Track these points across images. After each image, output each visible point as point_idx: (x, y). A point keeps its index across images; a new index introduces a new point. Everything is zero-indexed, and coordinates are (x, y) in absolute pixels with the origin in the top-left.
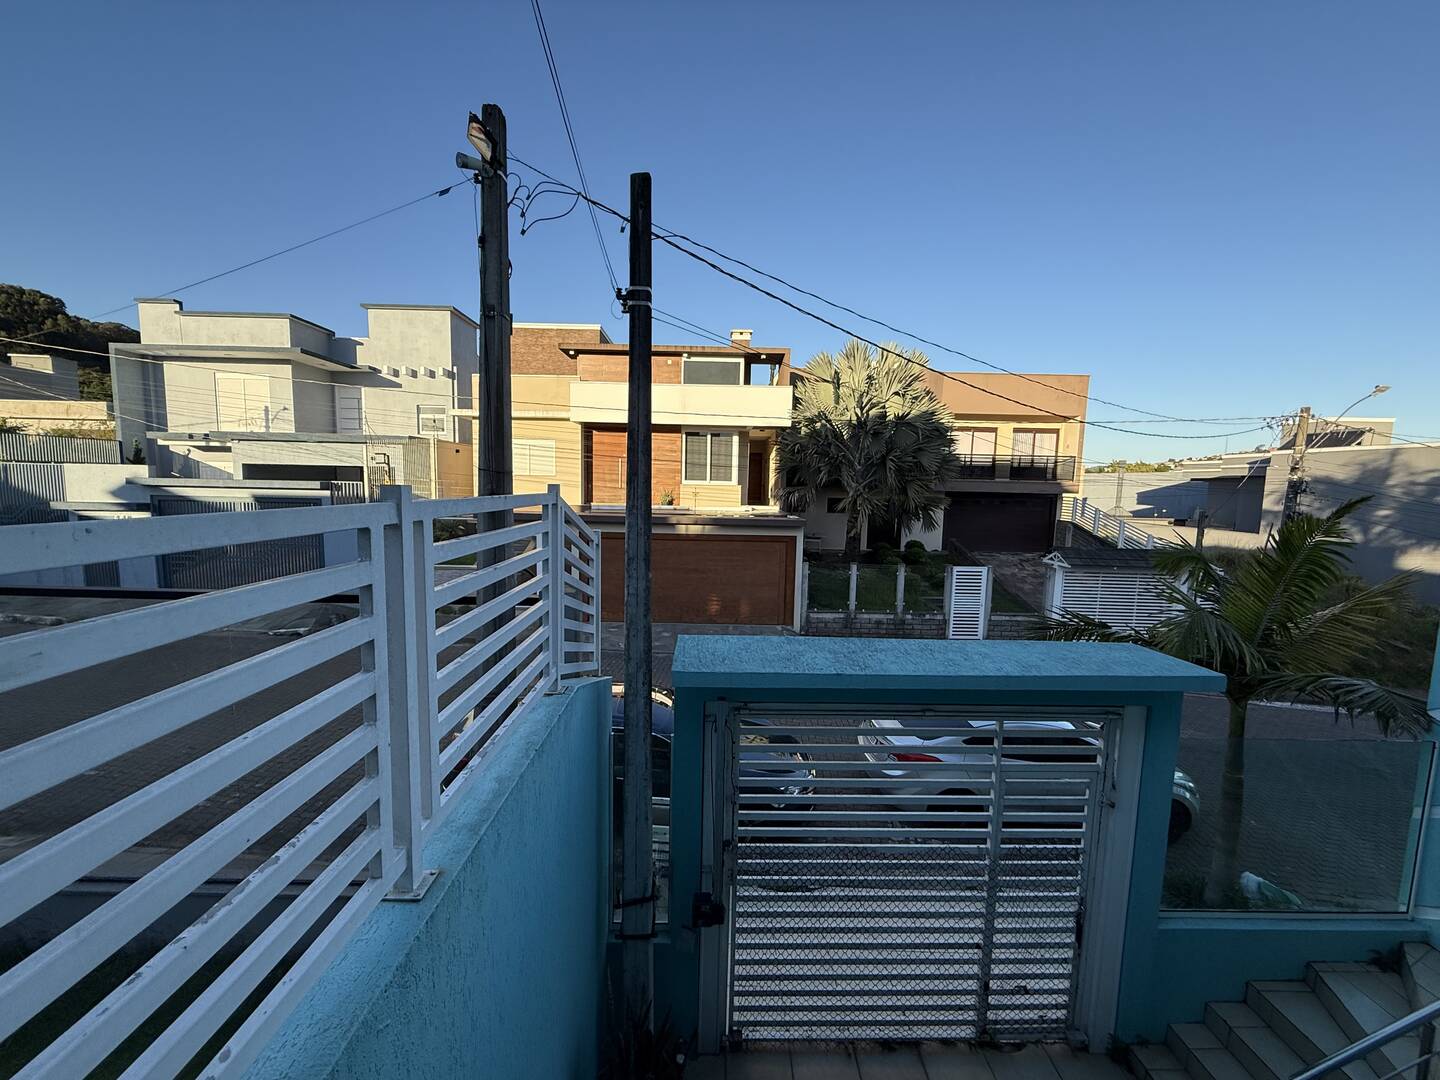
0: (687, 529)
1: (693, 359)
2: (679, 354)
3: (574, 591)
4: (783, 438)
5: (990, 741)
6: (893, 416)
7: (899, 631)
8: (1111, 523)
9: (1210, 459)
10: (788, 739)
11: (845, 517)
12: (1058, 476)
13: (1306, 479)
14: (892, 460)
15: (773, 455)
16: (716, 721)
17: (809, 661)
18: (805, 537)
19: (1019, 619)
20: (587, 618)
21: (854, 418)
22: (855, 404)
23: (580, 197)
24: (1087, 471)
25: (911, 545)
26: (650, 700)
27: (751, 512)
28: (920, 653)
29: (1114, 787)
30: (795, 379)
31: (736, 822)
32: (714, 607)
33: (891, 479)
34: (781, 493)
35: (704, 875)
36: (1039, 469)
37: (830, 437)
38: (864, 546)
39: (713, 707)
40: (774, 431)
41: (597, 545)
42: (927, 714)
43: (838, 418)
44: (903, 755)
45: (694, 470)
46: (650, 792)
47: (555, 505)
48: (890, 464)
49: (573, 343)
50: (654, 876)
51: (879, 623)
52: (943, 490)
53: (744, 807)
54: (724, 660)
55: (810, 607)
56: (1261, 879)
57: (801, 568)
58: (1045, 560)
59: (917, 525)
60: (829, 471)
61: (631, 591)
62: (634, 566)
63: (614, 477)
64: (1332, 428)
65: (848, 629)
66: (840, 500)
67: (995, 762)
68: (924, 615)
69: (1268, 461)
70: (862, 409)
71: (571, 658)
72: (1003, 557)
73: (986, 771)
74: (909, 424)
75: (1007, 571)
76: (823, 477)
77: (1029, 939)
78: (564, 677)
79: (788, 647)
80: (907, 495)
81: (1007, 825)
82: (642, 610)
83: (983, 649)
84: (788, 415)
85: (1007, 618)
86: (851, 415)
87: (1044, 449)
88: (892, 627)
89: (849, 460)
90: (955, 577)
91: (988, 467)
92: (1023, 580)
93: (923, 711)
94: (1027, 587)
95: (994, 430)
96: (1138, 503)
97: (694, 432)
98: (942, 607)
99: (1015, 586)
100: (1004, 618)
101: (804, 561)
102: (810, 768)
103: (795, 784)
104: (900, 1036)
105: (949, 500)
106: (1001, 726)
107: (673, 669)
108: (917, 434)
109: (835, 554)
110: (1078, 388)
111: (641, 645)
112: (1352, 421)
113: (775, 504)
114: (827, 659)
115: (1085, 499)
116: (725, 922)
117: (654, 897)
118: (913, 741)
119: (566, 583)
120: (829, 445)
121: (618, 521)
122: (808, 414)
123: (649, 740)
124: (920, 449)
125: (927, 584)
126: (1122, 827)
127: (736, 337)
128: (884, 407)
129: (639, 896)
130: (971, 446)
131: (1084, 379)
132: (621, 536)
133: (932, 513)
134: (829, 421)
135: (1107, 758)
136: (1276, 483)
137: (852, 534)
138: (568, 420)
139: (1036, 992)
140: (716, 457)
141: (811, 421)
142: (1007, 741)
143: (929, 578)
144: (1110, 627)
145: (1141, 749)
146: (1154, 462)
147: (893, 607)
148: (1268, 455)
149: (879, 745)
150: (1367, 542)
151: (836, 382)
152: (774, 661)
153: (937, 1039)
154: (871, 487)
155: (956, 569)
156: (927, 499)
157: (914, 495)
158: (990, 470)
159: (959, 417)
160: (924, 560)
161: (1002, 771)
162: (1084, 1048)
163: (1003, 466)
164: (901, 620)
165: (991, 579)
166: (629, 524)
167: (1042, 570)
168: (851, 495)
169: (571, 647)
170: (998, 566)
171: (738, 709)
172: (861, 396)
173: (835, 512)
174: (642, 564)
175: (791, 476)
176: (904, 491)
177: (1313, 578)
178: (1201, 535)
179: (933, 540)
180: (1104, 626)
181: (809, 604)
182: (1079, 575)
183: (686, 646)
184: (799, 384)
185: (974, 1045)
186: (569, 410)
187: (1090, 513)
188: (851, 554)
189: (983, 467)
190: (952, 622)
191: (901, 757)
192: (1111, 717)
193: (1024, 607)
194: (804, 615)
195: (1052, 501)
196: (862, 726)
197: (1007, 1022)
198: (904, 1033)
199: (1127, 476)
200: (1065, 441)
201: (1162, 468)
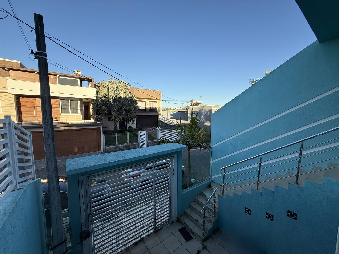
0: (64, 128)
1: (61, 77)
2: (56, 75)
3: (20, 152)
4: (94, 102)
5: (152, 168)
6: (123, 97)
7: (129, 148)
8: (167, 120)
9: (180, 108)
10: (104, 181)
11: (113, 122)
12: (158, 111)
13: (194, 111)
14: (123, 108)
15: (91, 106)
16: (83, 182)
17: (110, 159)
18: (103, 128)
19: (153, 141)
20: (28, 161)
21: (113, 97)
22: (113, 94)
23: (9, 14)
24: (162, 110)
25: (130, 127)
26: (58, 182)
27: (86, 122)
28: (136, 152)
29: (174, 170)
30: (96, 86)
31: (92, 207)
32: (76, 150)
33: (124, 112)
34: (95, 116)
35: (82, 226)
36: (154, 110)
37: (107, 102)
38: (118, 129)
39: (81, 178)
40: (91, 100)
41: (30, 136)
42: (139, 165)
43: (109, 97)
44: (133, 176)
45: (65, 110)
46: (61, 209)
47: (9, 123)
48: (123, 109)
49: (7, 66)
50: (65, 234)
51: (124, 147)
52: (135, 114)
53: (93, 203)
54: (84, 164)
55: (106, 145)
56: (194, 180)
57: (102, 136)
58: (157, 128)
59: (131, 123)
60: (108, 111)
61: (47, 149)
62: (48, 141)
63: (32, 113)
64: (196, 103)
65: (117, 149)
66: (111, 118)
67: (153, 172)
68: (134, 143)
69: (188, 108)
70: (115, 95)
71: (21, 176)
72: (149, 128)
73: (152, 174)
74: (127, 99)
75: (150, 131)
76: (106, 112)
77: (162, 206)
78: (19, 183)
79: (103, 157)
80: (128, 116)
81: (156, 184)
82: (52, 155)
83: (149, 149)
84: (95, 96)
85: (151, 141)
86: (113, 96)
87: (154, 106)
88: (127, 147)
89: (113, 108)
90: (140, 134)
91: (144, 109)
92: (153, 133)
93: (138, 165)
94: (154, 134)
95: (145, 101)
96: (171, 116)
97: (63, 99)
98: (138, 141)
99: (152, 134)
100: (150, 141)
101: (103, 134)
102: (110, 187)
103: (106, 192)
104: (139, 240)
105: (137, 117)
106: (154, 164)
107: (66, 170)
108: (129, 102)
109: (111, 131)
110: (159, 93)
111: (53, 165)
112: (198, 102)
113: (93, 119)
114: (114, 158)
115: (162, 116)
116: (91, 236)
117: (66, 240)
118: (135, 172)
119: (17, 150)
120: (107, 104)
121: (40, 127)
122: (101, 96)
123: (59, 194)
124: (130, 105)
125: (134, 136)
126: (175, 177)
127: (76, 72)
128: (121, 95)
129: (60, 242)
130: (141, 105)
131: (160, 92)
132: (41, 132)
133: (133, 120)
134: (107, 98)
135: (172, 165)
136: (190, 112)
137: (115, 126)
138: (7, 93)
139: (164, 216)
140: (72, 107)
141: (102, 98)
142: (155, 167)
143: (134, 135)
144: (170, 140)
145: (177, 162)
146: (172, 108)
147: (127, 142)
148: (188, 107)
149: (127, 176)
150: (201, 121)
151: (108, 87)
152: (99, 161)
153: (146, 236)
154: (119, 114)
155: (140, 132)
156: (132, 117)
157: (129, 116)
158: (145, 110)
159: (138, 98)
160: (133, 131)
161: (155, 173)
162: (173, 222)
163: (147, 109)
164: (129, 145)
165: (147, 133)
166: (44, 128)
167: (156, 130)
168: (114, 116)
169: (22, 172)
170: (148, 130)
171: (90, 176)
172: (115, 92)
173: (110, 121)
174: (51, 140)
175: (97, 112)
176: (127, 115)
177: (196, 128)
178: (181, 121)
179: (134, 126)
180: (169, 140)
181: (105, 145)
182: (163, 131)
183: (70, 162)
184: (97, 88)
185: (154, 233)
186: (7, 89)
187: (163, 119)
188: (115, 131)
189: (143, 109)
190: (140, 144)
191: (133, 177)
192: (172, 157)
193: (154, 138)
194: (104, 148)
195: (157, 116)
196: (122, 172)
197: (159, 225)
198: (140, 238)
199: (169, 111)
200: (158, 104)
201: (174, 110)
